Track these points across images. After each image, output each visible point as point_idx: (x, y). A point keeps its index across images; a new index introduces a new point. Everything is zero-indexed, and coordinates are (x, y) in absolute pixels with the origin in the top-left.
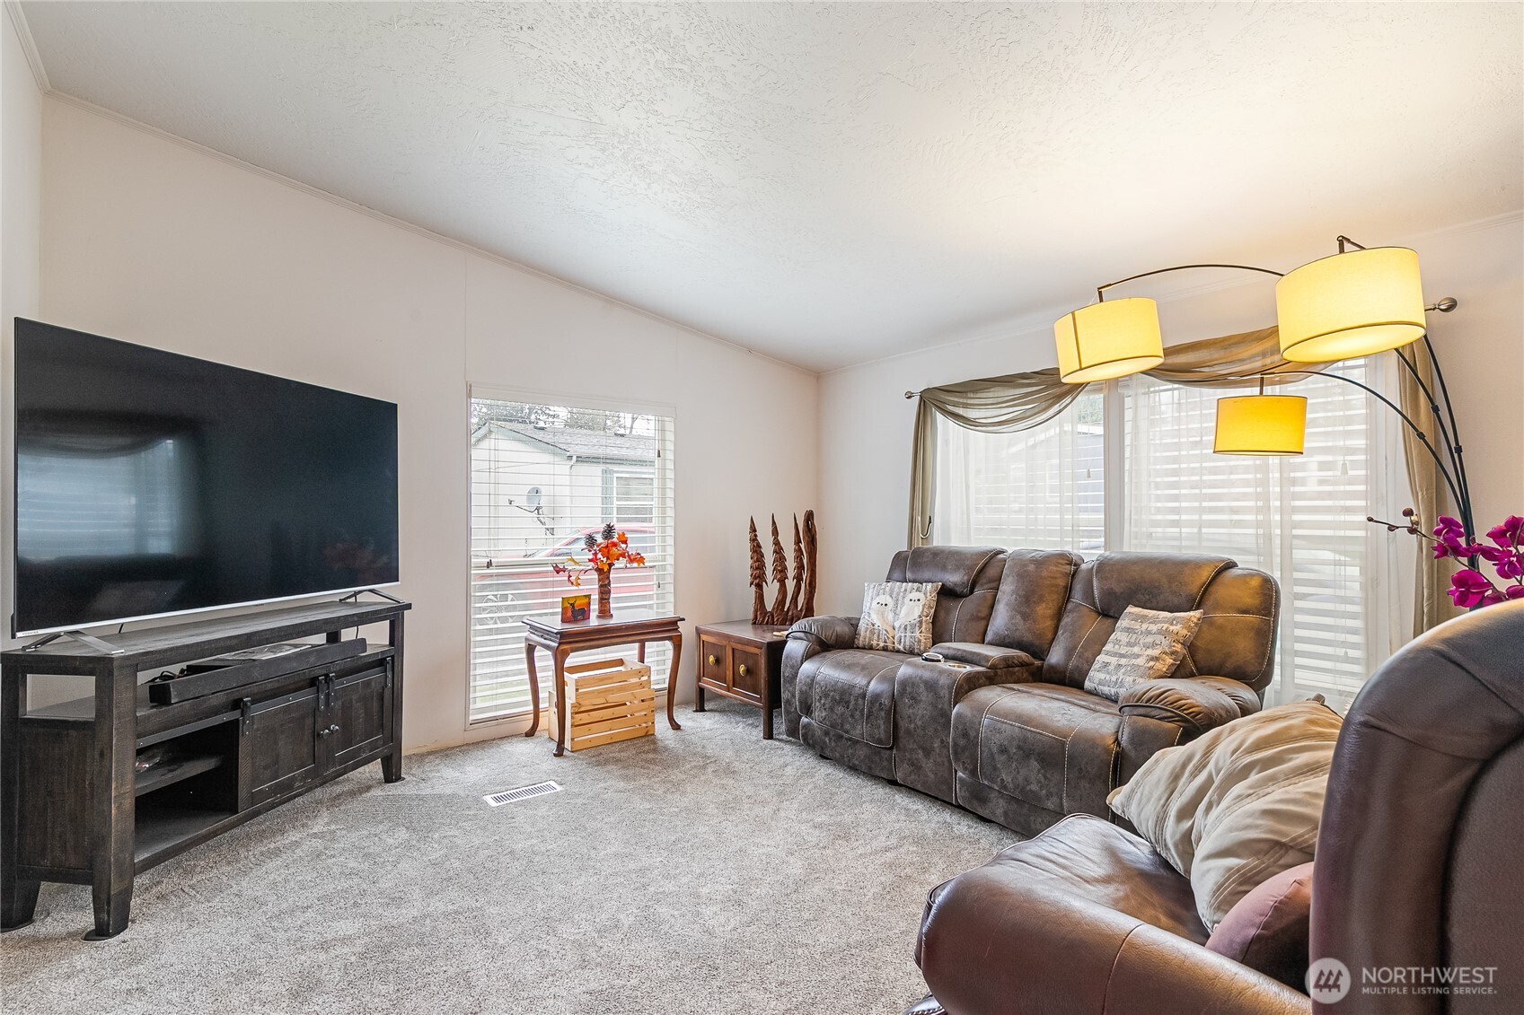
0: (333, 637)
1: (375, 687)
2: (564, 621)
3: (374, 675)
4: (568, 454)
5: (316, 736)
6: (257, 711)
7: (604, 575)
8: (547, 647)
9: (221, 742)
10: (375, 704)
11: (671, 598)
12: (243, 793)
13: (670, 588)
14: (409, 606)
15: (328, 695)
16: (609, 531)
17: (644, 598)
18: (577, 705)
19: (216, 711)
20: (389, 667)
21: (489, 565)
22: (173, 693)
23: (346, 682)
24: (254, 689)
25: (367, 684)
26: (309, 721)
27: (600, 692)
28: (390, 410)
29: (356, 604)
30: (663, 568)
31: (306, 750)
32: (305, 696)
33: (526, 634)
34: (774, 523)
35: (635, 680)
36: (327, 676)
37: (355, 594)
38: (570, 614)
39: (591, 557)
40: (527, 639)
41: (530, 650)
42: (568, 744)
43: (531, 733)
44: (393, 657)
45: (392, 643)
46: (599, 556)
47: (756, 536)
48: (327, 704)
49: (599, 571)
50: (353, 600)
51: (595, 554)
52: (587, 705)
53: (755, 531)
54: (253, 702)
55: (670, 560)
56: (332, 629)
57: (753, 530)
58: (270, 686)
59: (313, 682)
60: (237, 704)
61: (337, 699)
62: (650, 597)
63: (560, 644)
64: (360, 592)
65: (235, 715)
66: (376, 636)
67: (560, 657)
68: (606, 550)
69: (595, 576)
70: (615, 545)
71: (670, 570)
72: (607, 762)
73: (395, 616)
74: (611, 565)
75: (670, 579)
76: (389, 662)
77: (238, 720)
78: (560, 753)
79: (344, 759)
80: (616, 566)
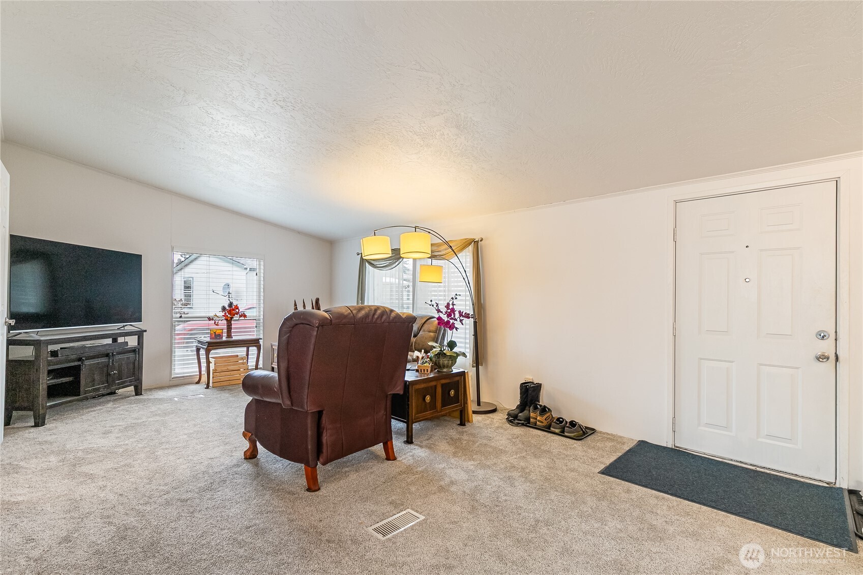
0: (115, 340)
1: (132, 360)
2: (210, 339)
3: (131, 355)
4: (245, 267)
5: (108, 375)
6: (87, 363)
7: (229, 322)
8: (203, 348)
9: (75, 371)
10: (131, 366)
11: (262, 332)
12: (82, 389)
13: (262, 328)
14: (145, 331)
15: (113, 360)
16: (231, 305)
17: (250, 332)
18: (215, 371)
19: (73, 361)
20: (137, 353)
21: (181, 317)
22: (59, 354)
23: (120, 356)
24: (86, 355)
25: (128, 358)
26: (105, 369)
27: (225, 365)
28: (139, 257)
29: (124, 330)
30: (259, 320)
31: (104, 379)
32: (104, 360)
33: (197, 344)
34: (304, 302)
35: (242, 361)
36: (113, 353)
37: (124, 326)
38: (213, 336)
39: (223, 314)
40: (196, 346)
41: (198, 350)
42: (211, 384)
43: (198, 382)
44: (139, 349)
45: (138, 344)
46: (227, 314)
47: (297, 308)
48: (113, 364)
49: (227, 320)
50: (123, 328)
51: (226, 313)
52: (219, 369)
53: (296, 305)
54: (86, 359)
55: (262, 317)
56: (114, 337)
57: (295, 305)
58: (91, 355)
59: (107, 355)
60: (80, 359)
61: (116, 362)
62: (253, 331)
63: (208, 346)
64: (126, 325)
65: (79, 363)
66: (132, 341)
67: (208, 352)
68: (230, 312)
69: (225, 322)
70: (233, 310)
71: (262, 321)
72: (225, 390)
73: (140, 334)
74: (232, 318)
75: (261, 324)
76: (138, 351)
77: (80, 365)
78: (208, 387)
79: (119, 384)
80: (234, 319)
